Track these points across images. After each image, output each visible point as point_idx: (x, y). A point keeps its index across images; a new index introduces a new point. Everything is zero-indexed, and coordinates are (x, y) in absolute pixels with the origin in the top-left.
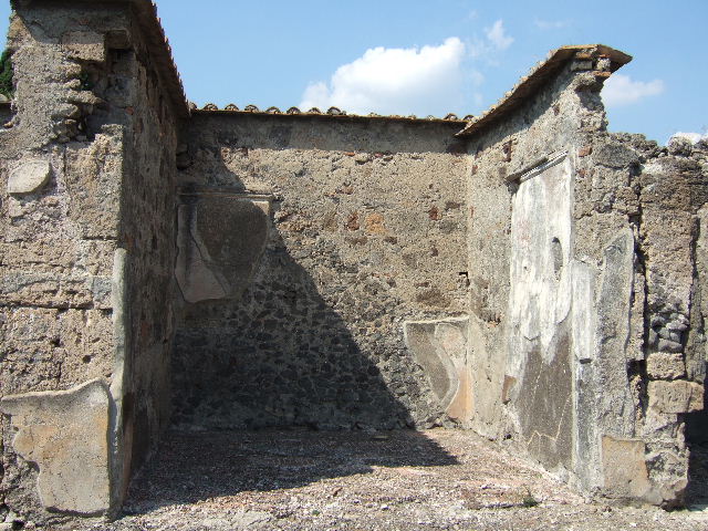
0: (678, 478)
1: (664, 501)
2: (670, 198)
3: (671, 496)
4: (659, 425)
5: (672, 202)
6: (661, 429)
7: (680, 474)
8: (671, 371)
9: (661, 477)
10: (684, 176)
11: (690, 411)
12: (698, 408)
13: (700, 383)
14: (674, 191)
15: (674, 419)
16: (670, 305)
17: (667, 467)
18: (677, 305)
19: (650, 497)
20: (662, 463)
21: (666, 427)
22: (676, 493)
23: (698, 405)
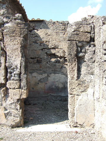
0: (16, 118)
1: (11, 125)
2: (13, 34)
3: (13, 123)
4: (10, 103)
5: (14, 35)
6: (11, 104)
7: (17, 117)
8: (14, 86)
9: (11, 118)
10: (19, 26)
11: (21, 98)
12: (24, 98)
13: (25, 90)
14: (14, 31)
15: (16, 101)
16: (14, 66)
17: (12, 115)
18: (16, 66)
19: (7, 124)
20: (11, 114)
21: (13, 103)
22: (16, 123)
23: (24, 96)
